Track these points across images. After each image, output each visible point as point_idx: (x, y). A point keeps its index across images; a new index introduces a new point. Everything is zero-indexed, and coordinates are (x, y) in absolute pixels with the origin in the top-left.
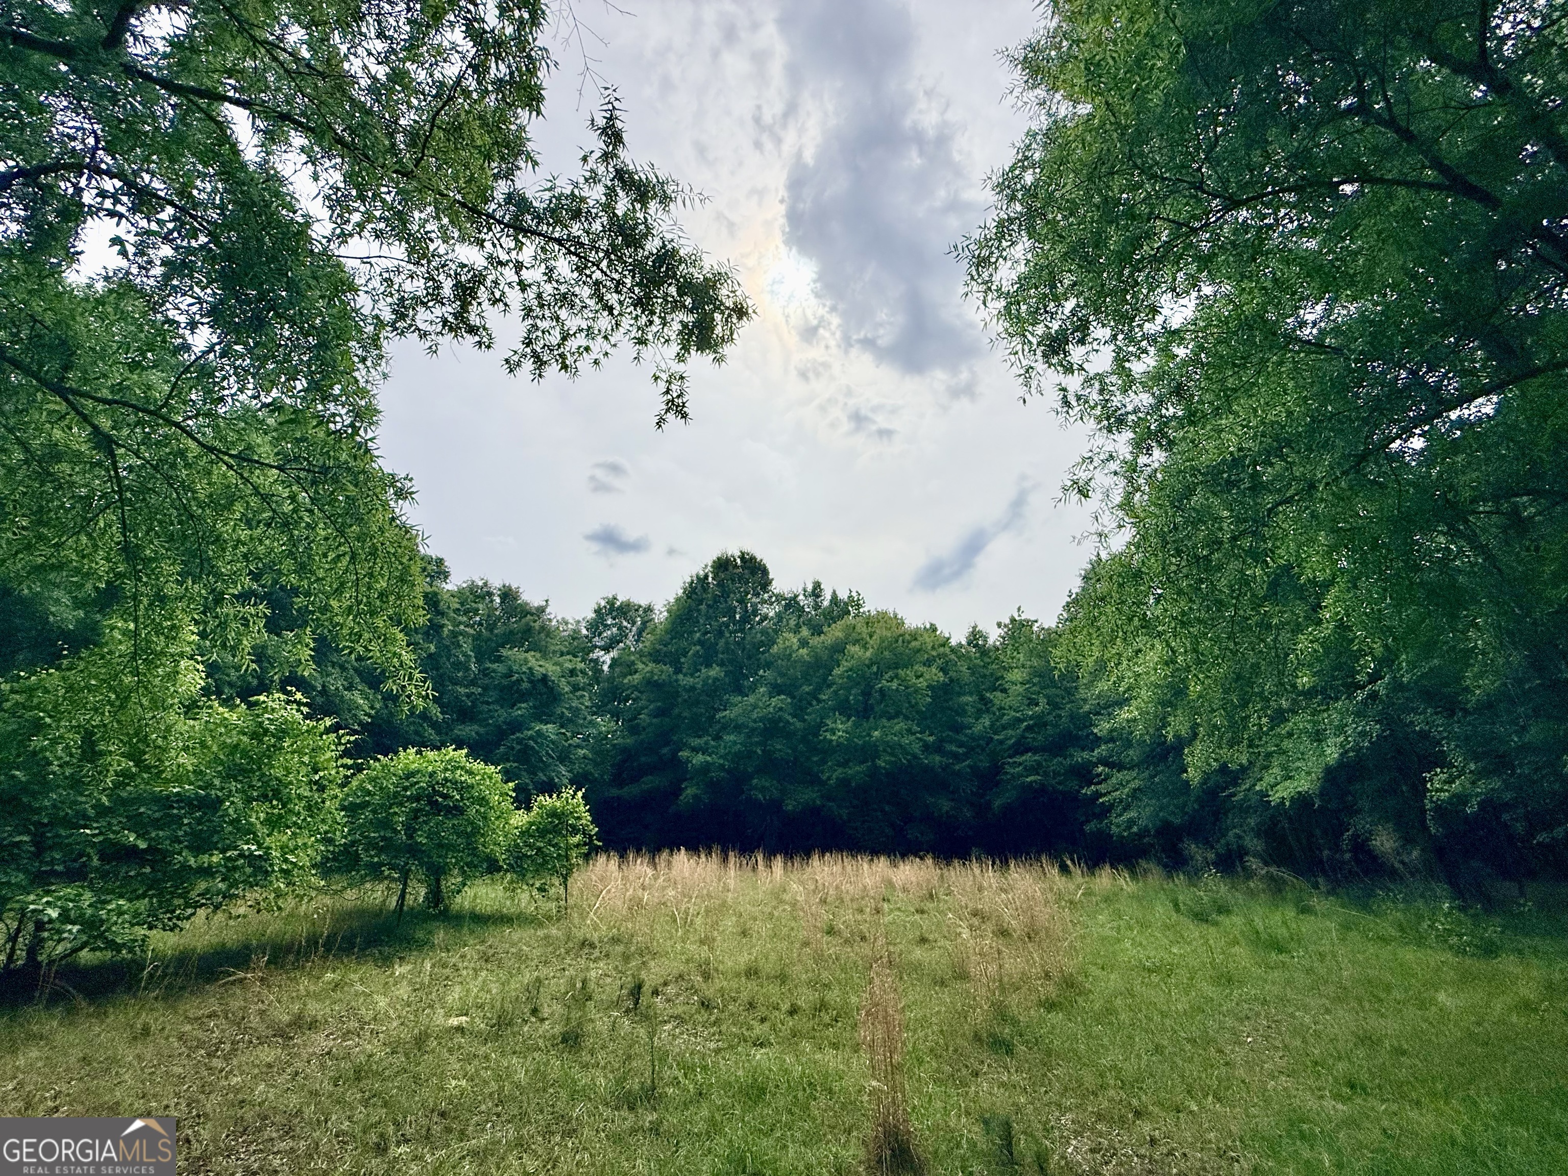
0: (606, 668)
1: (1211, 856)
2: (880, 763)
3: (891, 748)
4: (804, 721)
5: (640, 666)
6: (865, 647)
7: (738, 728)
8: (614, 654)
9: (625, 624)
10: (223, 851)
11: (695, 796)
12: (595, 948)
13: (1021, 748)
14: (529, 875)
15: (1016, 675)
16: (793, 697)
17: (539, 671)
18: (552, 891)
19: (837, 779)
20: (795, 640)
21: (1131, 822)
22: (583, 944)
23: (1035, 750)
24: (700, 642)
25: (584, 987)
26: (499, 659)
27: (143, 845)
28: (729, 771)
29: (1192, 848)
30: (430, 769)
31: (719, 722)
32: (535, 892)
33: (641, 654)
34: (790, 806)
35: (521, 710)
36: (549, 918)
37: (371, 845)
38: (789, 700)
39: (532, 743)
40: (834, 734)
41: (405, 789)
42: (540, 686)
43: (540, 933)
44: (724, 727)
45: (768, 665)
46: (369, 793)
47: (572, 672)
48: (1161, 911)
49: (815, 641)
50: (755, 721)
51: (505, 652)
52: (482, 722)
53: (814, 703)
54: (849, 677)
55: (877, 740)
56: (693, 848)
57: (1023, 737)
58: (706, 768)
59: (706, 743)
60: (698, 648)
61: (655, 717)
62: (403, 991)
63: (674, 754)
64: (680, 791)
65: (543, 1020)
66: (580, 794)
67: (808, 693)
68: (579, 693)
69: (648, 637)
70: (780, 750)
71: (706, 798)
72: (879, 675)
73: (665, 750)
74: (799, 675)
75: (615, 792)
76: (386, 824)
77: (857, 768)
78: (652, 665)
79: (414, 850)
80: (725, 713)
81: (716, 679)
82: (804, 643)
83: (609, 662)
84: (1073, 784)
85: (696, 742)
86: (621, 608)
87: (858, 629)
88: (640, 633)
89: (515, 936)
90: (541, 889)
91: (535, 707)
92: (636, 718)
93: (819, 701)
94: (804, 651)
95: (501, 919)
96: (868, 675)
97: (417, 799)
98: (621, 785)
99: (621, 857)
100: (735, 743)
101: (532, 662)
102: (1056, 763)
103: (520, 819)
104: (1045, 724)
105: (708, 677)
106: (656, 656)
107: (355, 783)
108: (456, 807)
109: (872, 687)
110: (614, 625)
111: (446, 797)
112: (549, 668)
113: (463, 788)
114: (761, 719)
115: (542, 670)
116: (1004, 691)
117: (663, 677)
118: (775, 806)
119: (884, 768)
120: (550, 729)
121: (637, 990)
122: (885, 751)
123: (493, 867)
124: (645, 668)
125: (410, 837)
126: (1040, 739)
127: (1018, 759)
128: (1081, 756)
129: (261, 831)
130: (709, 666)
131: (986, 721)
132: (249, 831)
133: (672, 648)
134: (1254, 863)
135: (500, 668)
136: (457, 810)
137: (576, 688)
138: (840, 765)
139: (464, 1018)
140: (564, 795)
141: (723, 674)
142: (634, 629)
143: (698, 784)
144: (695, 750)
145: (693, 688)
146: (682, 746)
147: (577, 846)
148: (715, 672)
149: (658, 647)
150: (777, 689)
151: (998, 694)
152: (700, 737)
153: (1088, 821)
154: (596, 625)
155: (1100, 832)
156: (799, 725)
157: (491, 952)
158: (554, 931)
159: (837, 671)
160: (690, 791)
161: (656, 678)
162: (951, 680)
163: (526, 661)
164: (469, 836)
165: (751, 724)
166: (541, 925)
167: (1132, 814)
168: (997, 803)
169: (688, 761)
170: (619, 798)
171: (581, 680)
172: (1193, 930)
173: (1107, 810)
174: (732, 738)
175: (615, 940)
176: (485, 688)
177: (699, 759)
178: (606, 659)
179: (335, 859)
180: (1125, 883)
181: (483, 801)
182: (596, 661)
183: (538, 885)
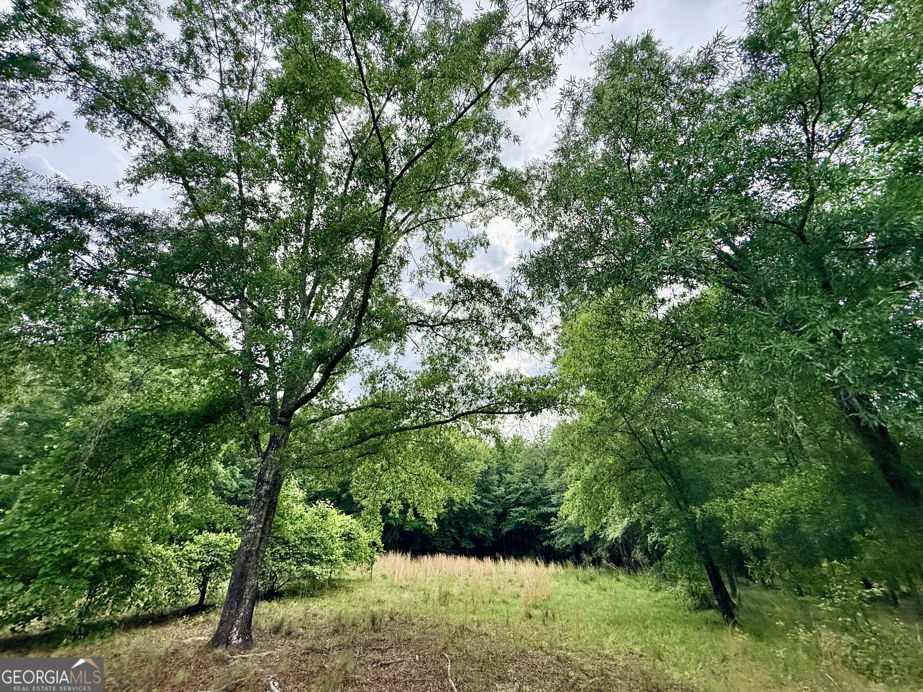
1: (591, 559)
2: (455, 508)
13: (517, 503)
15: (518, 466)
21: (563, 543)
23: (524, 505)
29: (584, 556)
48: (573, 580)
57: (519, 498)
84: (539, 523)
102: (534, 512)
104: (529, 493)
116: (511, 473)
126: (526, 499)
127: (516, 509)
128: (545, 509)
131: (502, 489)
134: (604, 561)
151: (509, 475)
153: (544, 541)
155: (549, 546)
162: (489, 468)
167: (563, 539)
168: (505, 530)
172: (581, 586)
173: (553, 536)
180: (560, 570)
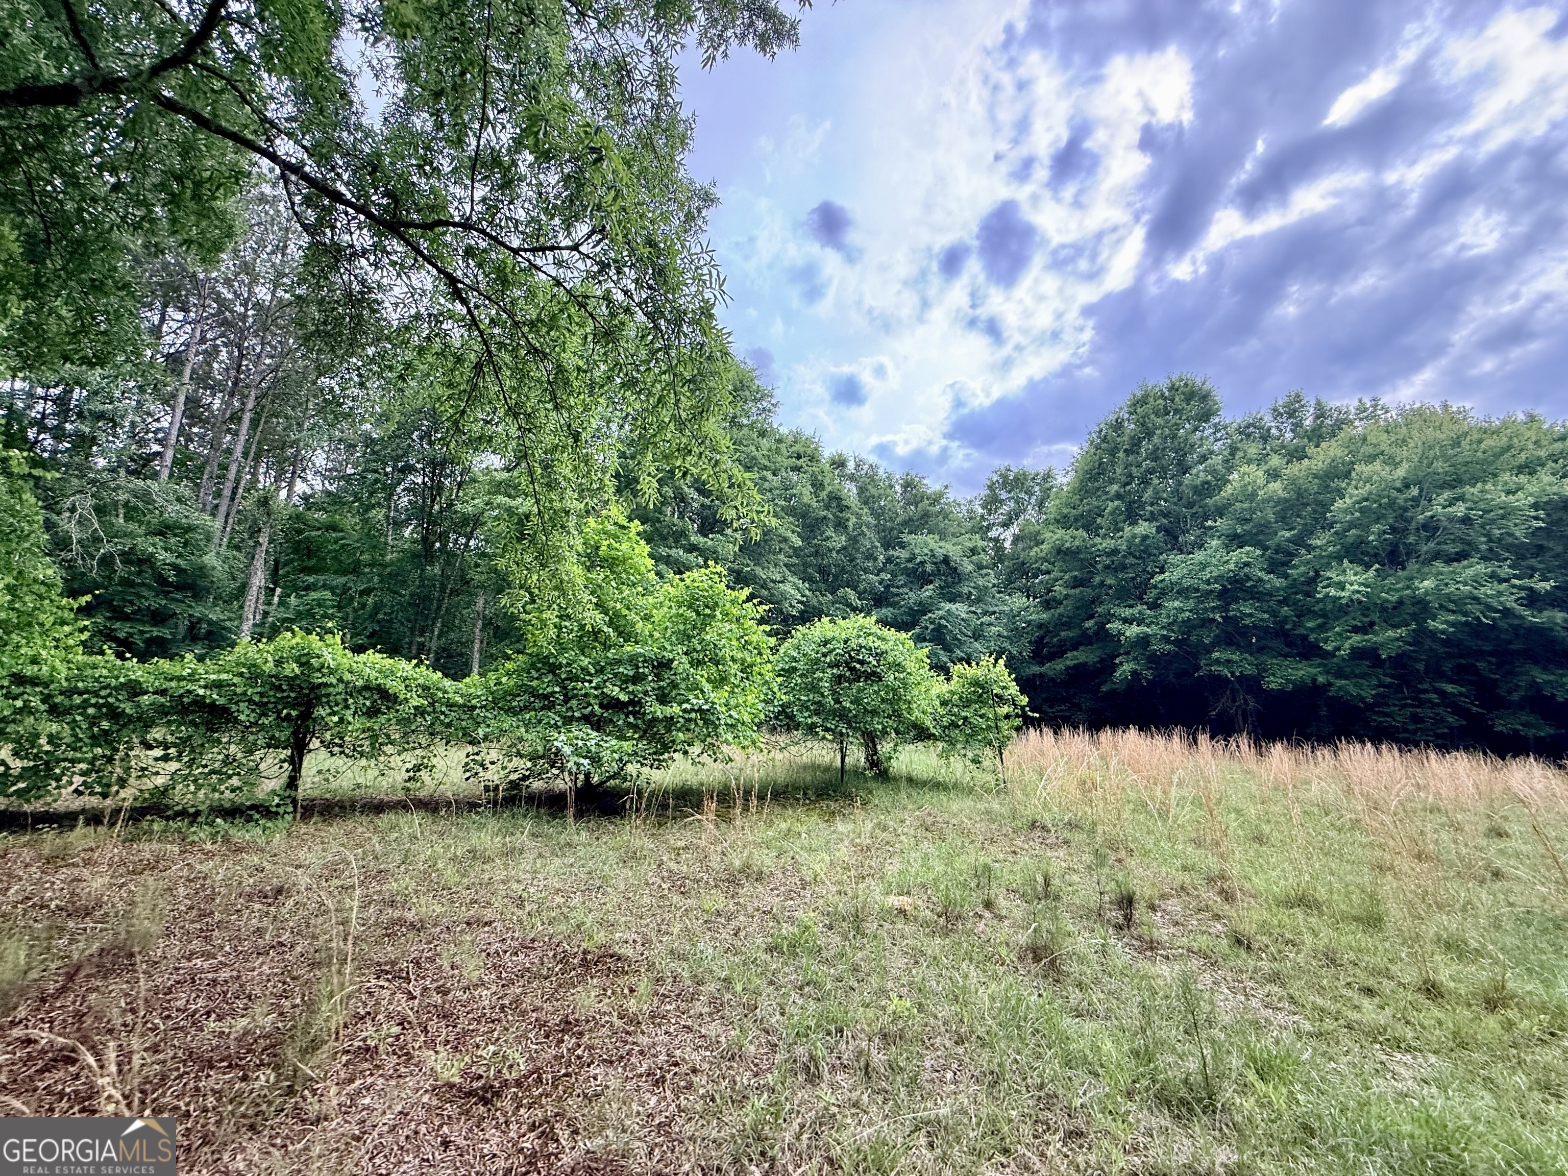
0: (1007, 544)
3: (1457, 604)
4: (1287, 576)
5: (1048, 535)
6: (1392, 462)
7: (1183, 593)
8: (1015, 529)
9: (1022, 495)
10: (680, 704)
11: (1134, 673)
12: (1049, 831)
14: (959, 746)
16: (1265, 548)
17: (940, 553)
18: (986, 763)
19: (1352, 648)
20: (1260, 473)
22: (1033, 825)
24: (1118, 496)
25: (1047, 883)
26: (902, 546)
27: (623, 697)
28: (1177, 642)
30: (843, 636)
31: (1155, 587)
32: (968, 763)
33: (1047, 522)
34: (1273, 683)
35: (928, 591)
36: (988, 791)
37: (804, 707)
38: (1258, 552)
39: (944, 622)
40: (1343, 589)
41: (825, 655)
42: (943, 567)
43: (981, 806)
44: (1163, 593)
45: (1220, 512)
46: (795, 659)
47: (973, 551)
49: (1296, 469)
50: (1208, 582)
51: (906, 538)
52: (894, 605)
53: (1303, 551)
54: (1361, 510)
55: (1427, 593)
56: (1143, 727)
58: (1143, 641)
59: (1140, 613)
60: (1117, 503)
61: (1074, 587)
62: (844, 852)
63: (1102, 626)
64: (1114, 666)
65: (1001, 918)
66: (1001, 662)
67: (1288, 540)
68: (984, 571)
69: (1050, 505)
70: (1251, 615)
71: (1148, 674)
72: (1425, 497)
73: (1089, 624)
74: (1271, 517)
75: (1036, 669)
76: (814, 688)
77: (1390, 633)
78: (1060, 533)
79: (842, 715)
80: (1162, 577)
81: (1145, 538)
82: (1273, 475)
83: (1010, 539)
85: (1127, 612)
86: (1016, 479)
87: (1371, 439)
88: (1041, 504)
89: (955, 807)
90: (976, 761)
91: (941, 588)
92: (1050, 591)
93: (1310, 548)
94: (1276, 487)
95: (937, 786)
96: (1400, 502)
97: (837, 665)
98: (1042, 664)
99: (1055, 733)
100: (1182, 610)
101: (932, 544)
103: (939, 687)
105: (1134, 536)
106: (1064, 522)
107: (782, 650)
108: (874, 673)
109: (1408, 521)
110: (1010, 499)
111: (862, 662)
112: (951, 549)
113: (880, 655)
114: (1217, 580)
115: (943, 551)
117: (1077, 543)
118: (1252, 684)
119: (1443, 632)
120: (960, 609)
121: (1127, 902)
122: (1441, 607)
123: (922, 734)
124: (1055, 536)
125: (837, 701)
129: (707, 687)
130: (1134, 523)
132: (696, 687)
133: (1083, 508)
135: (904, 554)
136: (874, 676)
137: (980, 567)
138: (1355, 630)
139: (905, 898)
140: (984, 663)
141: (1154, 530)
142: (1033, 501)
143: (1135, 659)
144: (1127, 621)
145: (1115, 552)
146: (1110, 617)
147: (1007, 717)
148: (1143, 528)
149: (1065, 511)
150: (1235, 540)
152: (1131, 606)
154: (992, 502)
156: (1278, 582)
157: (930, 820)
158: (996, 806)
159: (1339, 504)
160: (1126, 668)
161: (1068, 545)
163: (926, 544)
164: (891, 702)
165: (1203, 587)
166: (980, 798)
169: (1120, 634)
170: (1041, 675)
171: (985, 559)
174: (1177, 604)
175: (1072, 826)
176: (894, 576)
177: (1133, 631)
178: (1008, 536)
179: (776, 718)
181: (898, 667)
182: (996, 540)
183: (970, 755)
